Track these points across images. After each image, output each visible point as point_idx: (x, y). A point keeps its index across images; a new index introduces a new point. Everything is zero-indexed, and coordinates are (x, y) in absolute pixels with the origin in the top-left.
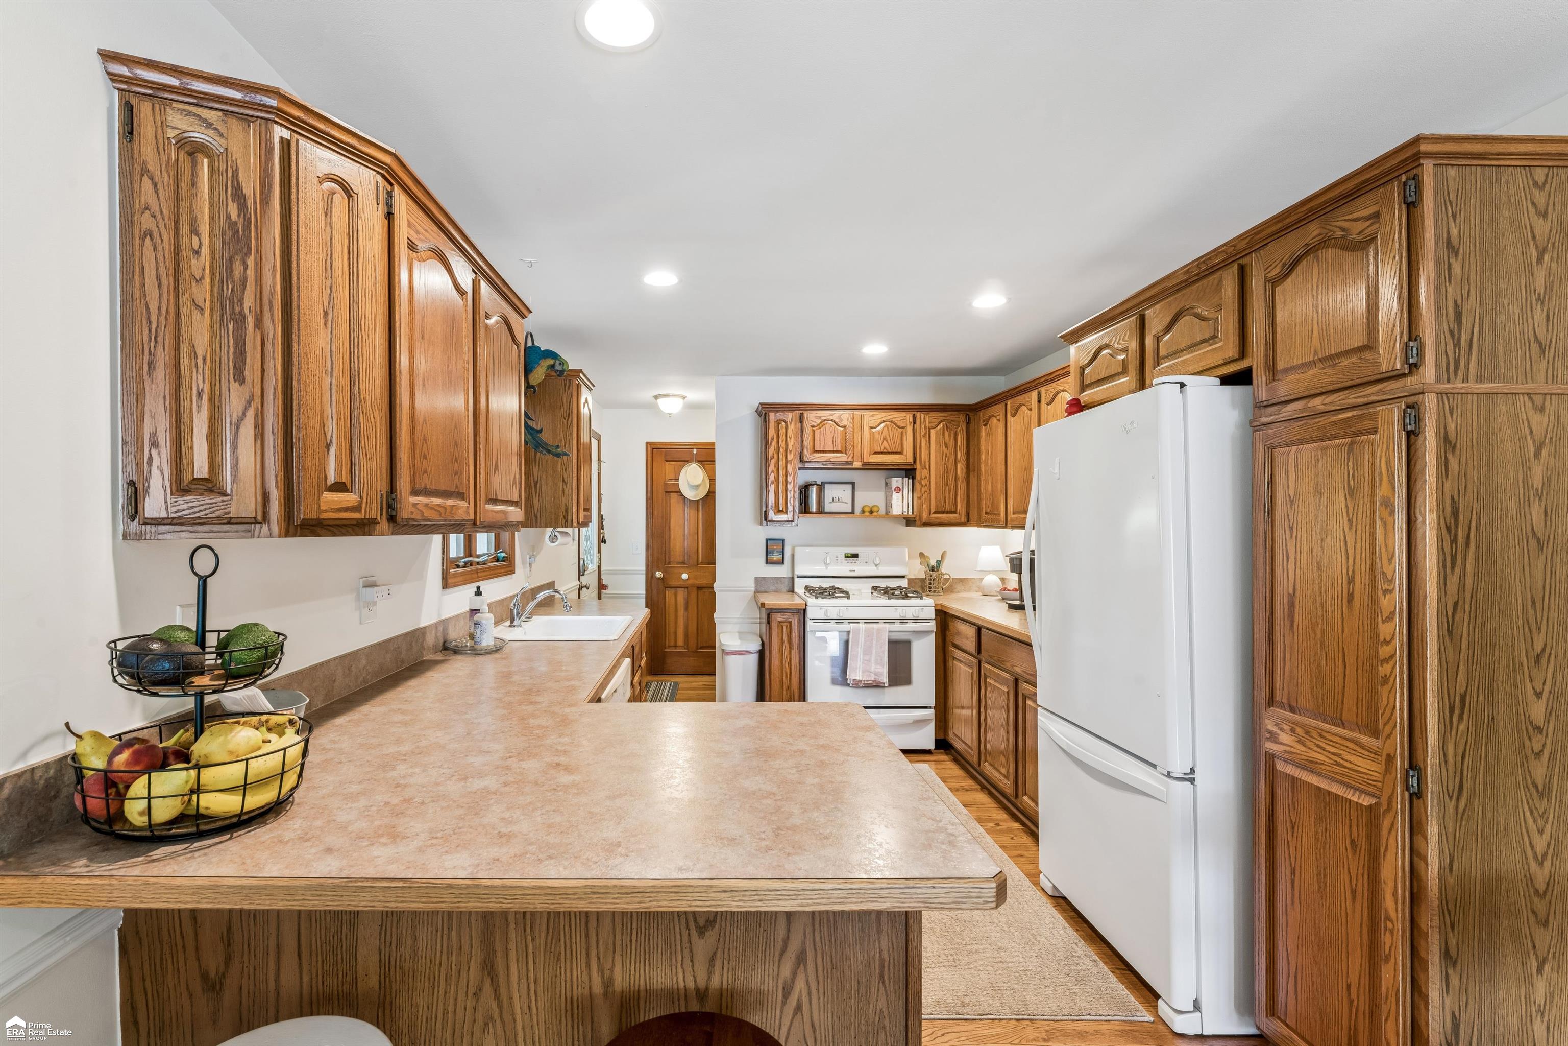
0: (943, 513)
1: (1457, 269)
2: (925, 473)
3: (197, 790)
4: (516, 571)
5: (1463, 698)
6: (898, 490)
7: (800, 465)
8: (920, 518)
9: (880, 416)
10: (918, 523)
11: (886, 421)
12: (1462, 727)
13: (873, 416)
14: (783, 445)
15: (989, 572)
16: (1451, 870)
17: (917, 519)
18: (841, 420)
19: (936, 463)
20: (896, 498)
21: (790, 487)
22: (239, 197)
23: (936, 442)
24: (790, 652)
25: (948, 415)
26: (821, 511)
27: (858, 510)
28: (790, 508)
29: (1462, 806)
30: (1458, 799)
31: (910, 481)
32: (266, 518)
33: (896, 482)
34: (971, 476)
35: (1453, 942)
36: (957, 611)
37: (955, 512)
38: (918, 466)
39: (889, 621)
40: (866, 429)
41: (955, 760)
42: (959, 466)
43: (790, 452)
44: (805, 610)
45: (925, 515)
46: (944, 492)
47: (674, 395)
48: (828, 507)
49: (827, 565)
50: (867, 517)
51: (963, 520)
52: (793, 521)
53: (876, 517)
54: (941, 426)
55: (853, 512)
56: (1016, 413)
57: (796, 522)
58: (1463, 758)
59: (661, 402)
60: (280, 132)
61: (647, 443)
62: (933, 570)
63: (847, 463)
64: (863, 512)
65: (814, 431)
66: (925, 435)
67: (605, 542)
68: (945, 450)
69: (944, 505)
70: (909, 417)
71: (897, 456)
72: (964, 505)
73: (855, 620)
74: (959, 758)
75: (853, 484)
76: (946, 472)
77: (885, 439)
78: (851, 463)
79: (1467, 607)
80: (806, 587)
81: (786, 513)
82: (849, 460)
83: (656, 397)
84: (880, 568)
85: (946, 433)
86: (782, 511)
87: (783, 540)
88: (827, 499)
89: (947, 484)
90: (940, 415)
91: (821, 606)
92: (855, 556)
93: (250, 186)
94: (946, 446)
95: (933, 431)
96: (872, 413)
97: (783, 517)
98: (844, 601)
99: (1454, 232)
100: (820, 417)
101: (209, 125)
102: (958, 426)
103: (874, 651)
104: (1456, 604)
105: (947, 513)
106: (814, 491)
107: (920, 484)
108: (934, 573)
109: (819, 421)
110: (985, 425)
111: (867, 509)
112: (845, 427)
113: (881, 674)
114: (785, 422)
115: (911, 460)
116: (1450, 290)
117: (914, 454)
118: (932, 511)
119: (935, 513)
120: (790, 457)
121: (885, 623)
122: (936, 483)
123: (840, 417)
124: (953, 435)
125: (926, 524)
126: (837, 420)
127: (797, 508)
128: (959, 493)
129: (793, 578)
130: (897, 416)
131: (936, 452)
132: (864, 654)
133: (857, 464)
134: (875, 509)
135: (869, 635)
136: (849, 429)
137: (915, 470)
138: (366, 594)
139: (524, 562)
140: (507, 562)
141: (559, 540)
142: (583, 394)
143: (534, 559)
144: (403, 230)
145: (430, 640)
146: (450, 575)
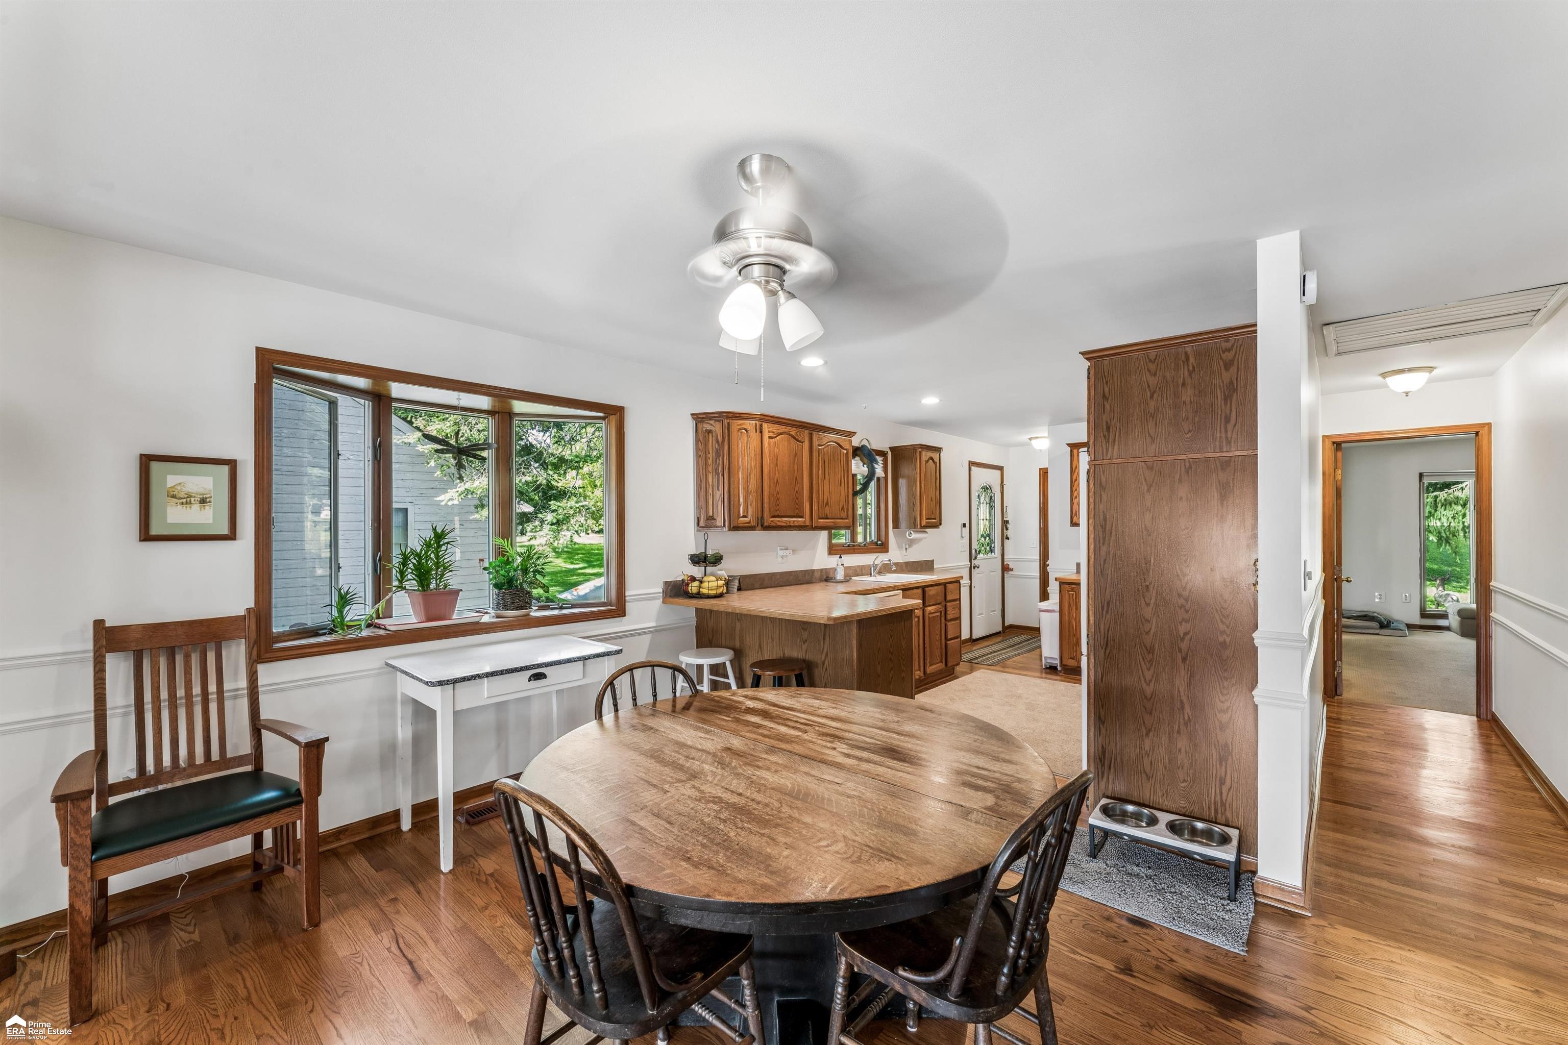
1: (1107, 407)
3: (700, 587)
4: (890, 550)
5: (1108, 604)
12: (1108, 616)
16: (1102, 681)
22: (718, 442)
29: (1108, 652)
30: (1106, 649)
32: (724, 526)
35: (1102, 713)
47: (1041, 437)
58: (1108, 630)
59: (1033, 442)
60: (726, 421)
61: (1040, 469)
67: (1008, 538)
79: (1111, 562)
83: (1030, 439)
93: (720, 439)
99: (1107, 390)
101: (712, 425)
104: (1105, 561)
116: (1104, 417)
138: (781, 553)
139: (900, 547)
140: (881, 546)
141: (914, 536)
142: (926, 455)
143: (910, 546)
144: (766, 435)
145: (817, 575)
146: (833, 550)
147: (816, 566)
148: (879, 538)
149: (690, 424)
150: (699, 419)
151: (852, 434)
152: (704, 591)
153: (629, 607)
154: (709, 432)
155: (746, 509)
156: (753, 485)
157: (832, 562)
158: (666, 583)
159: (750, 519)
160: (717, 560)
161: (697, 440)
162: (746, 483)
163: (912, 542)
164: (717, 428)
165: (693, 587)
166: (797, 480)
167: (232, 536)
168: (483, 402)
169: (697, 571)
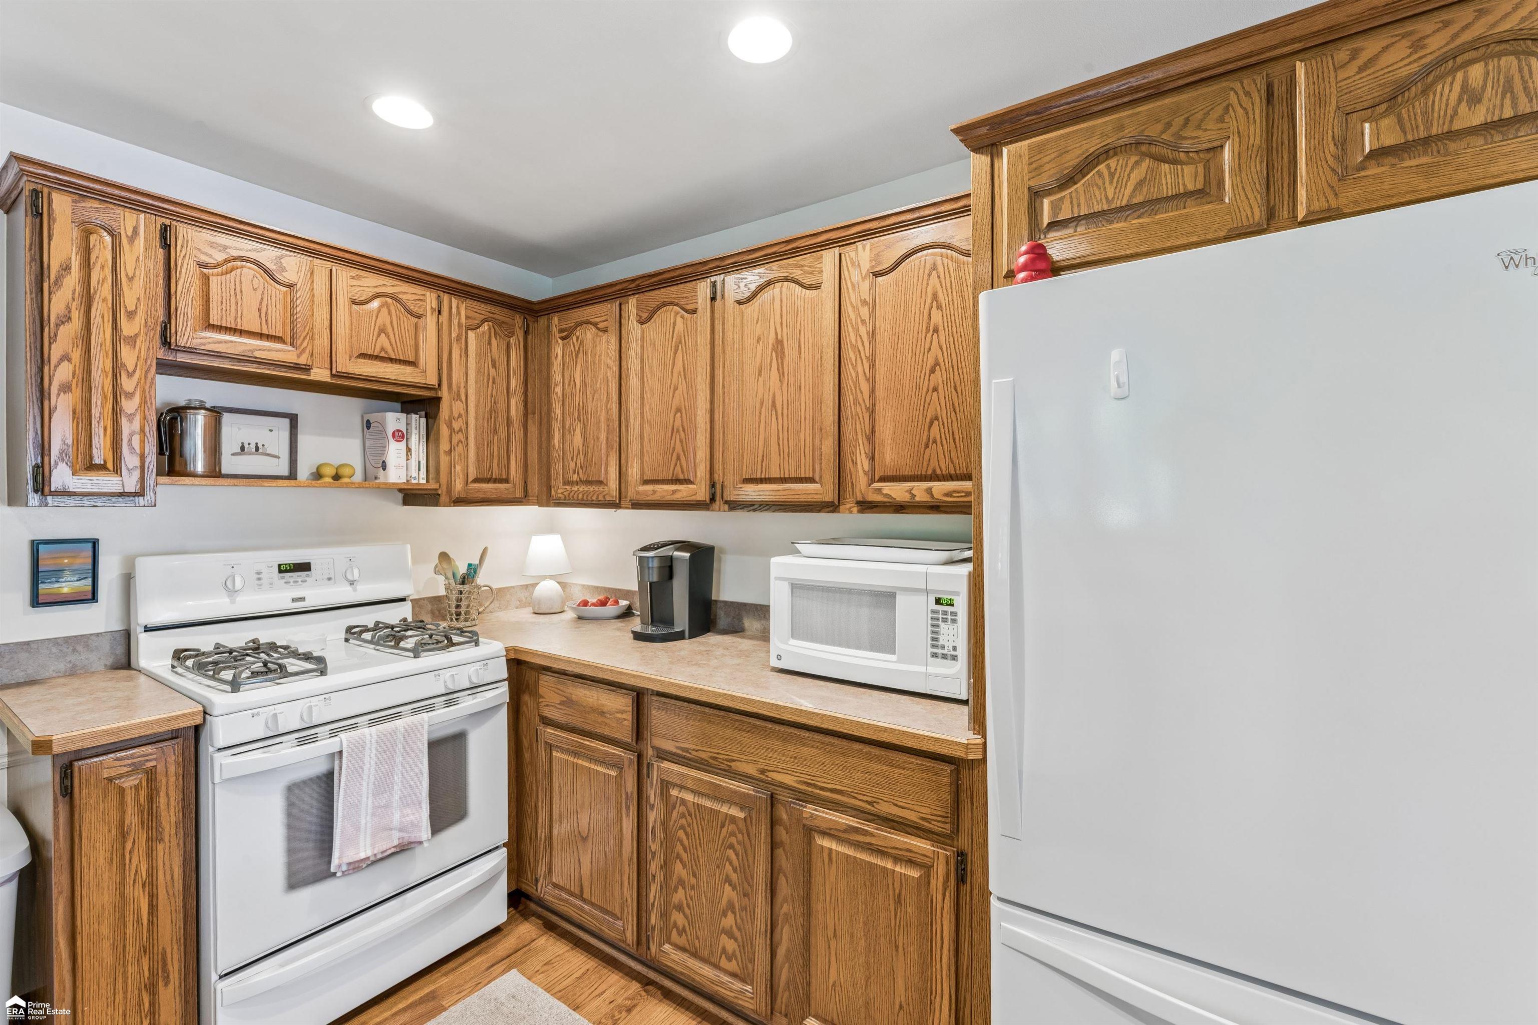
0: (488, 481)
2: (458, 407)
6: (399, 436)
7: (161, 354)
8: (449, 490)
9: (372, 282)
10: (443, 498)
11: (384, 295)
13: (357, 278)
14: (104, 292)
15: (544, 578)
17: (442, 491)
18: (283, 269)
19: (477, 392)
20: (395, 452)
21: (129, 406)
23: (478, 355)
24: (150, 854)
25: (500, 313)
26: (214, 472)
27: (304, 472)
28: (130, 460)
31: (423, 420)
33: (394, 420)
34: (530, 422)
36: (535, 654)
37: (507, 481)
38: (444, 393)
39: (422, 705)
40: (342, 301)
41: (550, 927)
42: (513, 401)
43: (131, 315)
44: (197, 729)
45: (459, 486)
46: (490, 443)
48: (229, 464)
49: (232, 592)
50: (329, 486)
51: (519, 493)
52: (140, 493)
53: (347, 486)
54: (486, 327)
55: (292, 475)
56: (649, 319)
57: (149, 495)
62: (463, 583)
63: (297, 367)
64: (318, 475)
65: (206, 279)
66: (458, 339)
68: (492, 371)
69: (491, 468)
70: (431, 297)
71: (408, 369)
72: (521, 469)
73: (346, 723)
74: (554, 919)
75: (293, 419)
76: (493, 411)
77: (382, 330)
78: (307, 369)
80: (179, 655)
81: (117, 471)
82: (303, 360)
84: (360, 587)
85: (494, 342)
86: (103, 467)
87: (95, 543)
88: (229, 444)
89: (495, 432)
90: (485, 309)
91: (253, 709)
92: (304, 567)
94: (494, 366)
95: (471, 334)
96: (354, 272)
97: (108, 483)
98: (315, 683)
100: (224, 248)
102: (511, 334)
103: (397, 779)
105: (495, 481)
106: (198, 424)
107: (450, 426)
108: (466, 588)
109: (220, 257)
110: (563, 339)
111: (329, 471)
112: (291, 286)
113: (416, 825)
114: (111, 233)
115: (433, 380)
117: (440, 370)
118: (470, 480)
119: (476, 480)
120: (128, 328)
121: (415, 712)
122: (477, 429)
123: (278, 260)
124: (504, 347)
125: (460, 502)
126: (271, 266)
127: (152, 459)
128: (513, 448)
129: (127, 635)
130: (409, 292)
131: (478, 371)
132: (375, 795)
133: (320, 374)
134: (345, 471)
135: (386, 749)
136: (302, 294)
137: (438, 400)
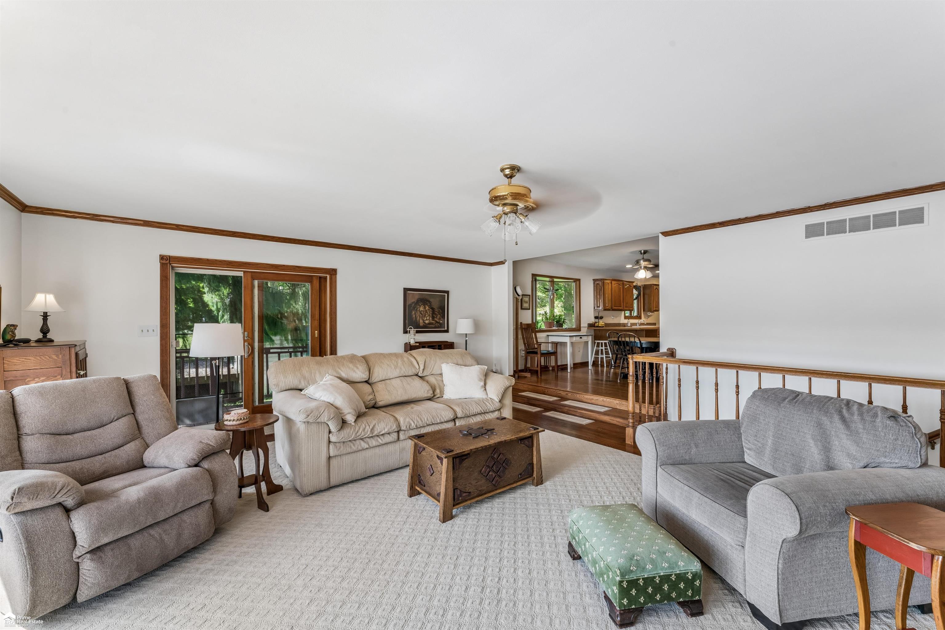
3: (598, 324)
4: (642, 318)
22: (600, 286)
32: (603, 309)
60: (602, 281)
101: (598, 282)
138: (613, 317)
139: (645, 318)
140: (639, 317)
141: (650, 314)
142: (655, 287)
143: (648, 317)
144: (613, 284)
145: (622, 325)
146: (626, 317)
147: (621, 322)
148: (638, 315)
149: (592, 282)
150: (595, 280)
151: (633, 282)
152: (600, 325)
153: (581, 329)
154: (598, 284)
155: (608, 305)
156: (610, 298)
157: (626, 321)
158: (588, 324)
159: (609, 307)
160: (601, 318)
161: (594, 286)
162: (608, 296)
163: (649, 316)
164: (600, 283)
165: (596, 325)
166: (620, 297)
167: (529, 309)
168: (548, 279)
169: (597, 320)
